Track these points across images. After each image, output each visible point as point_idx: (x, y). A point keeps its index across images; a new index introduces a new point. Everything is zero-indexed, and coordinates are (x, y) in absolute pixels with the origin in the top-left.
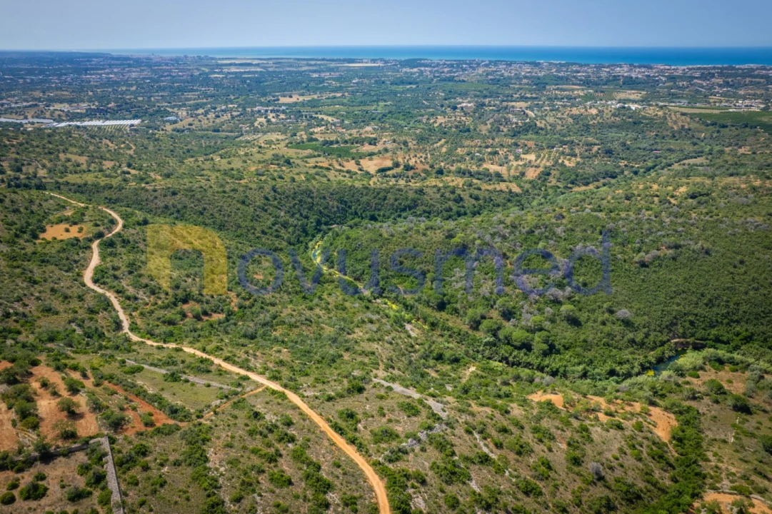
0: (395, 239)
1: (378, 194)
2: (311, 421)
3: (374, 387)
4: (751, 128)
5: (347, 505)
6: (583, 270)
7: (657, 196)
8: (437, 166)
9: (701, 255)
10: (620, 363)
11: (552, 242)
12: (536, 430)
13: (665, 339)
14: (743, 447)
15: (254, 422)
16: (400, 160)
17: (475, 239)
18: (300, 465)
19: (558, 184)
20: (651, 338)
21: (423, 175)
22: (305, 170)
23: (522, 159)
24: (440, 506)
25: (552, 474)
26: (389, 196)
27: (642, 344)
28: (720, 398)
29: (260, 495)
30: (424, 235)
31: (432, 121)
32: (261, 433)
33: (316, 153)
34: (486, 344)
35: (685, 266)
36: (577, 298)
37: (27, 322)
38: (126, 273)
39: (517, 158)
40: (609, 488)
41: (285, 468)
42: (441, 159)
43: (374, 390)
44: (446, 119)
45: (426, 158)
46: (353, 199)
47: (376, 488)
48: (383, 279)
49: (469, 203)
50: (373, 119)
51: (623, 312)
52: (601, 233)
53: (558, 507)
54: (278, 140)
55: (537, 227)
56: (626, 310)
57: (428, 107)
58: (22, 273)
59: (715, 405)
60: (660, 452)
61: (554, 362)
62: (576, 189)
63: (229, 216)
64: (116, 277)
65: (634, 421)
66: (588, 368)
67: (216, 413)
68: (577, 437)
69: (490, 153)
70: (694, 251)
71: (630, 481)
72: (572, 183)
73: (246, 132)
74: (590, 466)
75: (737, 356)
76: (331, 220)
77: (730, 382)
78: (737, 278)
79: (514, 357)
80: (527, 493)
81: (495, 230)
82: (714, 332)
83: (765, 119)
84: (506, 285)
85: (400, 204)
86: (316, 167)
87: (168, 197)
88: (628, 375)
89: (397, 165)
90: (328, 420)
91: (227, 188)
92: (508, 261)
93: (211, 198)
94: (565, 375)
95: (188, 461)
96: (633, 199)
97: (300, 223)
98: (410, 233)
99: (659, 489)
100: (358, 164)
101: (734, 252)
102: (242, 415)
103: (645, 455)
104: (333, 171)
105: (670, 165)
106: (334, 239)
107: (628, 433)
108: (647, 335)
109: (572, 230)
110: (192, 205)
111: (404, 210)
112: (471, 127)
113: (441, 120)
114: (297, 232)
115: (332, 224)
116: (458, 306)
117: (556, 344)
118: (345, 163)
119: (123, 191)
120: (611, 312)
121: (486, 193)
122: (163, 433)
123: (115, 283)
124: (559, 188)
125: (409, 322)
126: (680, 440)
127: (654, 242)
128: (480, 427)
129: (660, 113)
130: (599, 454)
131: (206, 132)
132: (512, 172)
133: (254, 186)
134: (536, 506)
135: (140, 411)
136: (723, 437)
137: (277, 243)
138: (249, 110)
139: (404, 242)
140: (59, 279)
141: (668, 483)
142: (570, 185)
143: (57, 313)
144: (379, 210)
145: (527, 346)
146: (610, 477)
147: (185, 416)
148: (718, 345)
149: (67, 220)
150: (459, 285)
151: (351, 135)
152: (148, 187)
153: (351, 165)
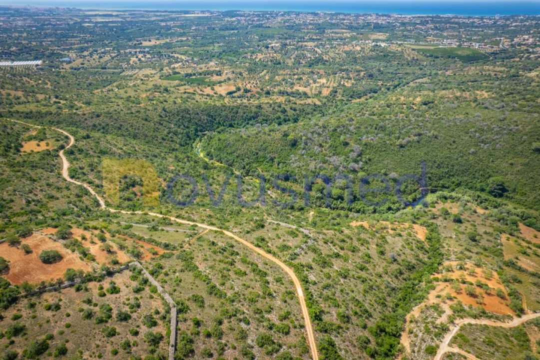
0: (251, 138)
1: (232, 109)
2: (243, 244)
3: (269, 224)
4: (452, 58)
5: (277, 281)
6: (368, 151)
7: (405, 104)
8: (265, 89)
9: (433, 139)
10: (394, 203)
11: (348, 136)
12: (359, 240)
13: (416, 188)
14: (460, 239)
15: (213, 247)
16: (240, 85)
17: (301, 136)
18: (247, 265)
19: (343, 98)
20: (409, 188)
21: (257, 95)
22: (179, 95)
23: (318, 83)
24: (322, 278)
25: (371, 260)
26: (239, 110)
27: (404, 192)
28: (447, 217)
29: (233, 281)
30: (269, 135)
31: (254, 57)
32: (220, 252)
33: (183, 83)
34: (317, 198)
35: (425, 145)
36: (366, 168)
37: (42, 205)
38: (89, 171)
39: (315, 82)
40: (399, 264)
41: (239, 267)
42: (267, 84)
43: (270, 226)
44: (264, 56)
45: (257, 84)
46: (216, 114)
47: (289, 273)
48: (247, 164)
49: (290, 113)
50: (213, 56)
51: (393, 175)
52: (376, 129)
53: (377, 275)
54: (152, 74)
55: (338, 127)
56: (394, 173)
57: (249, 47)
58: (24, 175)
59: (445, 221)
60: (421, 245)
61: (358, 205)
62: (354, 101)
63: (138, 129)
64: (84, 174)
65: (407, 232)
66: (376, 207)
67: (190, 245)
68: (380, 241)
69: (297, 79)
70: (429, 137)
71: (409, 260)
72: (351, 97)
73: (126, 68)
74: (389, 255)
75: (454, 194)
76: (203, 128)
77: (451, 208)
78: (452, 151)
79: (335, 204)
80: (362, 270)
81: (313, 130)
82: (441, 182)
83: (460, 53)
84: (324, 163)
85: (247, 116)
86: (185, 93)
87: (95, 119)
88: (398, 209)
89: (239, 89)
90: (252, 243)
91: (133, 110)
92: (323, 149)
93: (124, 118)
94: (364, 212)
95: (188, 269)
96: (392, 107)
97: (185, 131)
98: (260, 134)
99: (423, 263)
100: (213, 89)
101: (450, 136)
102: (205, 244)
103: (414, 248)
104: (197, 95)
105: (408, 83)
106: (209, 141)
107: (405, 238)
108: (406, 187)
109: (359, 128)
110: (112, 123)
111: (250, 119)
112: (281, 61)
113: (260, 56)
114: (185, 138)
115: (204, 131)
116: (297, 177)
117: (357, 195)
118: (204, 89)
119: (61, 116)
120: (386, 175)
121: (300, 106)
122: (166, 257)
123: (85, 178)
124: (344, 101)
125: (268, 189)
126: (430, 239)
127: (407, 132)
128: (331, 240)
129: (399, 49)
130: (393, 249)
131: (96, 70)
132: (313, 91)
133: (150, 108)
134: (367, 275)
135: (146, 248)
136: (450, 236)
137: (173, 145)
138: (121, 51)
139: (257, 140)
140: (48, 177)
141: (426, 260)
142: (350, 99)
143: (58, 199)
144: (234, 120)
145: (340, 198)
146: (399, 259)
147: (174, 248)
148: (444, 189)
149: (35, 138)
150: (295, 165)
151: (201, 69)
152: (78, 112)
153: (208, 91)
